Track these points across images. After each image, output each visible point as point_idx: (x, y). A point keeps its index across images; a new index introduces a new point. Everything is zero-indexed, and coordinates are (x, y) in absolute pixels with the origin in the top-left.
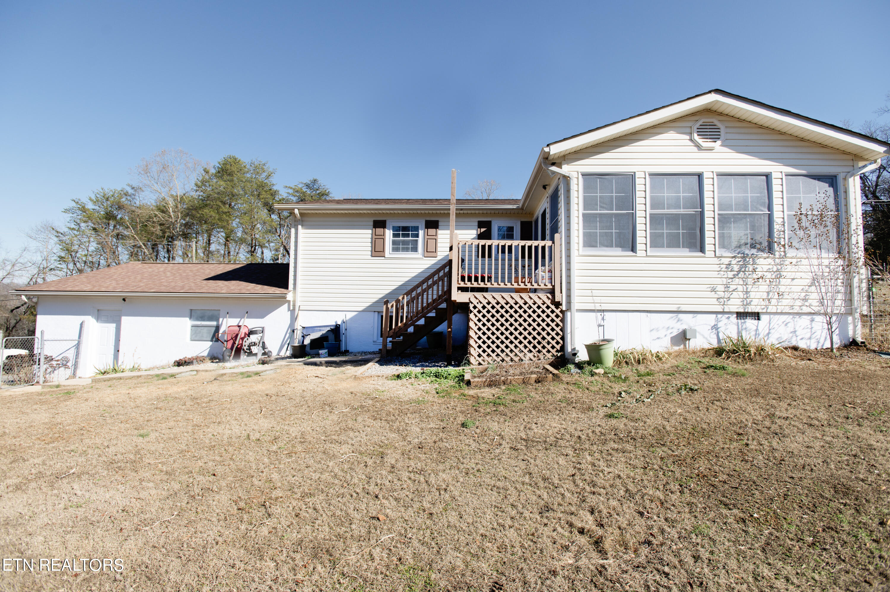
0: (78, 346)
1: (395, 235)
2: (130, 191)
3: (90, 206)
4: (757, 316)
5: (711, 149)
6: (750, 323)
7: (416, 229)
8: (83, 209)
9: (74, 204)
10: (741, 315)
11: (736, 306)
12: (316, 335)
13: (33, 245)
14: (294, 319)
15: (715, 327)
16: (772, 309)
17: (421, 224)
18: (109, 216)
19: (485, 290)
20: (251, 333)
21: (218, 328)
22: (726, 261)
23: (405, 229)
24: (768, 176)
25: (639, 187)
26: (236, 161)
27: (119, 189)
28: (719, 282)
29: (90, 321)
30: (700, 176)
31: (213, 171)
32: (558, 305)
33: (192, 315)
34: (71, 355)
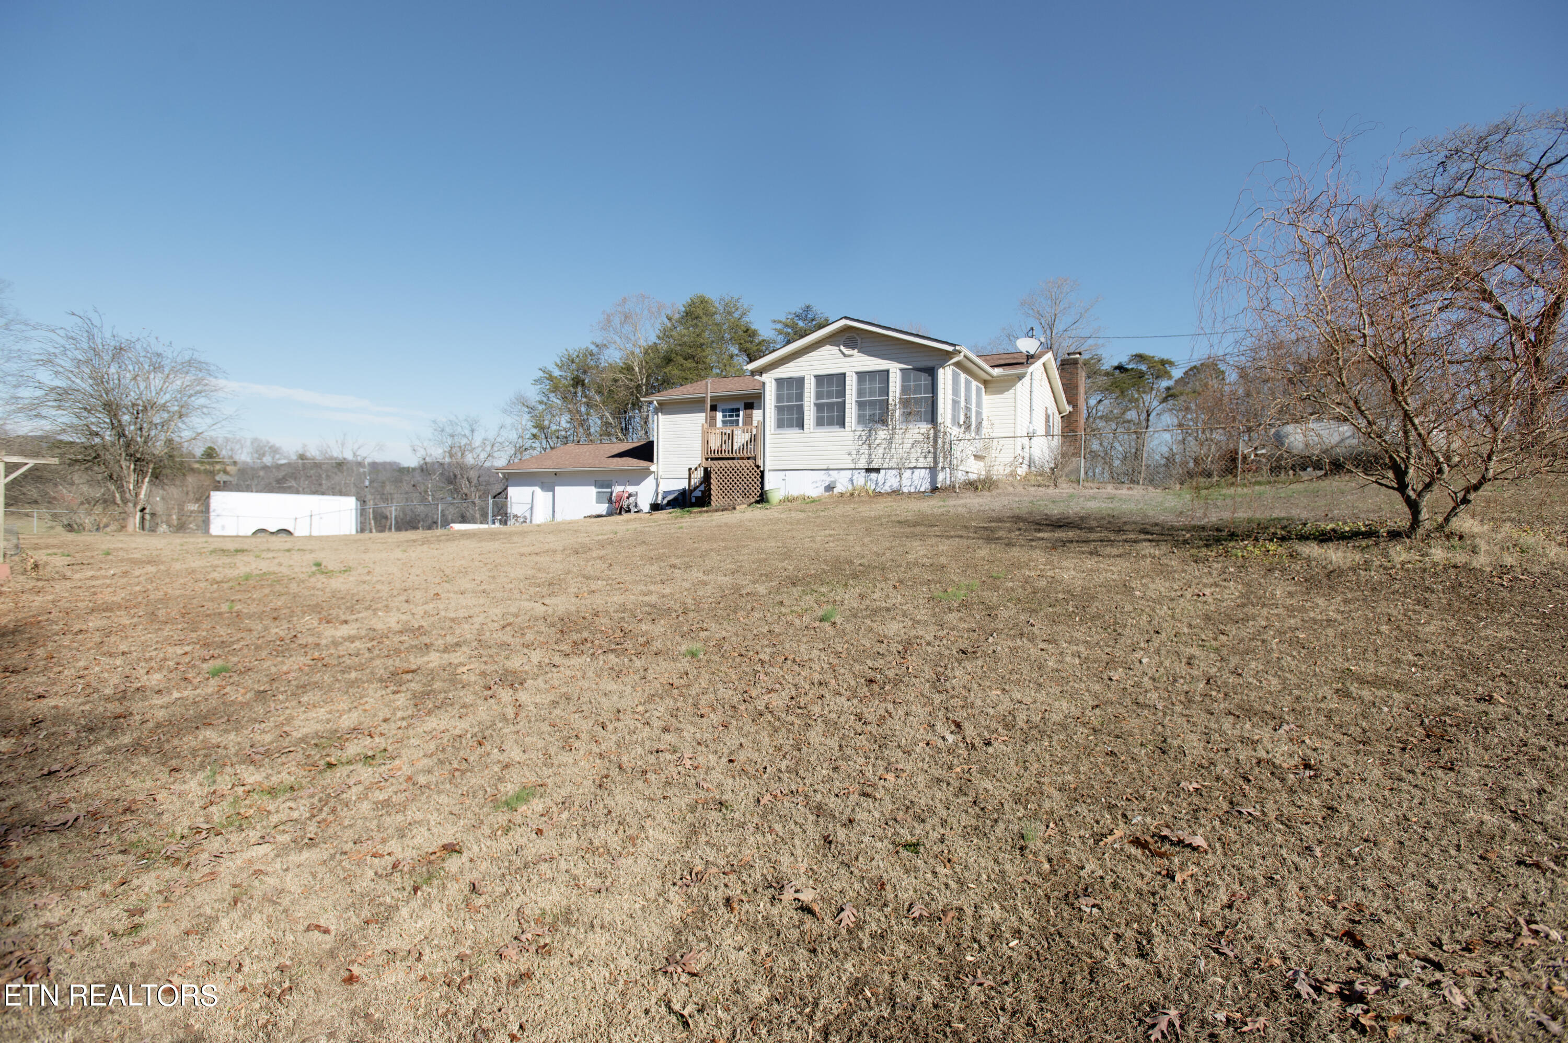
0: (531, 509)
1: (724, 416)
2: (595, 350)
3: (557, 373)
4: (877, 470)
5: (852, 356)
6: (873, 476)
7: (738, 410)
8: (551, 378)
9: (541, 374)
10: (868, 470)
11: (863, 464)
12: (670, 497)
13: (509, 421)
14: (658, 485)
15: (851, 480)
16: (885, 466)
17: (741, 406)
18: (578, 382)
19: (733, 459)
20: (630, 495)
21: (612, 493)
22: (858, 433)
23: (732, 410)
24: (888, 371)
25: (806, 386)
26: (703, 301)
27: (584, 347)
28: (853, 448)
29: (537, 490)
30: (844, 374)
31: (677, 316)
32: (758, 467)
33: (598, 484)
34: (528, 515)
